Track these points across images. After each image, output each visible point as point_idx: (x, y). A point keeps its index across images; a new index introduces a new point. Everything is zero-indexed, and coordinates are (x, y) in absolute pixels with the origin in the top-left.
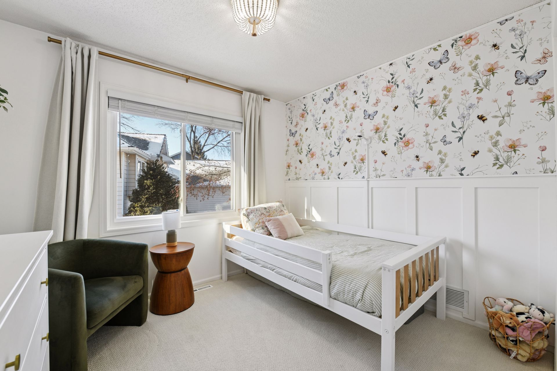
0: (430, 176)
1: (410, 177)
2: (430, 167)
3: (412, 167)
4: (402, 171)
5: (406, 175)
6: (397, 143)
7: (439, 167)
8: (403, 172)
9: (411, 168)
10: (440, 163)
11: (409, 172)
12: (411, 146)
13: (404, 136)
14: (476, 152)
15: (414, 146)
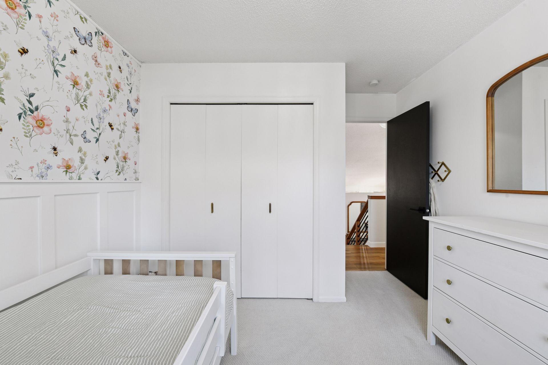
0: (70, 179)
1: (44, 179)
2: (70, 167)
3: (47, 163)
4: (32, 168)
5: (38, 176)
6: (24, 116)
7: (79, 167)
8: (34, 169)
9: (45, 164)
10: (80, 164)
11: (43, 170)
12: (46, 129)
13: (37, 109)
14: (107, 158)
15: (51, 131)
